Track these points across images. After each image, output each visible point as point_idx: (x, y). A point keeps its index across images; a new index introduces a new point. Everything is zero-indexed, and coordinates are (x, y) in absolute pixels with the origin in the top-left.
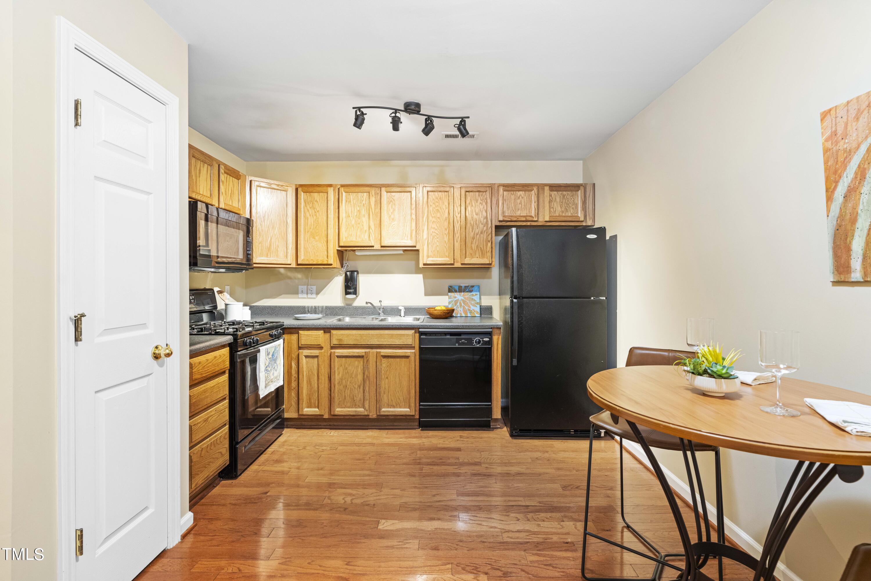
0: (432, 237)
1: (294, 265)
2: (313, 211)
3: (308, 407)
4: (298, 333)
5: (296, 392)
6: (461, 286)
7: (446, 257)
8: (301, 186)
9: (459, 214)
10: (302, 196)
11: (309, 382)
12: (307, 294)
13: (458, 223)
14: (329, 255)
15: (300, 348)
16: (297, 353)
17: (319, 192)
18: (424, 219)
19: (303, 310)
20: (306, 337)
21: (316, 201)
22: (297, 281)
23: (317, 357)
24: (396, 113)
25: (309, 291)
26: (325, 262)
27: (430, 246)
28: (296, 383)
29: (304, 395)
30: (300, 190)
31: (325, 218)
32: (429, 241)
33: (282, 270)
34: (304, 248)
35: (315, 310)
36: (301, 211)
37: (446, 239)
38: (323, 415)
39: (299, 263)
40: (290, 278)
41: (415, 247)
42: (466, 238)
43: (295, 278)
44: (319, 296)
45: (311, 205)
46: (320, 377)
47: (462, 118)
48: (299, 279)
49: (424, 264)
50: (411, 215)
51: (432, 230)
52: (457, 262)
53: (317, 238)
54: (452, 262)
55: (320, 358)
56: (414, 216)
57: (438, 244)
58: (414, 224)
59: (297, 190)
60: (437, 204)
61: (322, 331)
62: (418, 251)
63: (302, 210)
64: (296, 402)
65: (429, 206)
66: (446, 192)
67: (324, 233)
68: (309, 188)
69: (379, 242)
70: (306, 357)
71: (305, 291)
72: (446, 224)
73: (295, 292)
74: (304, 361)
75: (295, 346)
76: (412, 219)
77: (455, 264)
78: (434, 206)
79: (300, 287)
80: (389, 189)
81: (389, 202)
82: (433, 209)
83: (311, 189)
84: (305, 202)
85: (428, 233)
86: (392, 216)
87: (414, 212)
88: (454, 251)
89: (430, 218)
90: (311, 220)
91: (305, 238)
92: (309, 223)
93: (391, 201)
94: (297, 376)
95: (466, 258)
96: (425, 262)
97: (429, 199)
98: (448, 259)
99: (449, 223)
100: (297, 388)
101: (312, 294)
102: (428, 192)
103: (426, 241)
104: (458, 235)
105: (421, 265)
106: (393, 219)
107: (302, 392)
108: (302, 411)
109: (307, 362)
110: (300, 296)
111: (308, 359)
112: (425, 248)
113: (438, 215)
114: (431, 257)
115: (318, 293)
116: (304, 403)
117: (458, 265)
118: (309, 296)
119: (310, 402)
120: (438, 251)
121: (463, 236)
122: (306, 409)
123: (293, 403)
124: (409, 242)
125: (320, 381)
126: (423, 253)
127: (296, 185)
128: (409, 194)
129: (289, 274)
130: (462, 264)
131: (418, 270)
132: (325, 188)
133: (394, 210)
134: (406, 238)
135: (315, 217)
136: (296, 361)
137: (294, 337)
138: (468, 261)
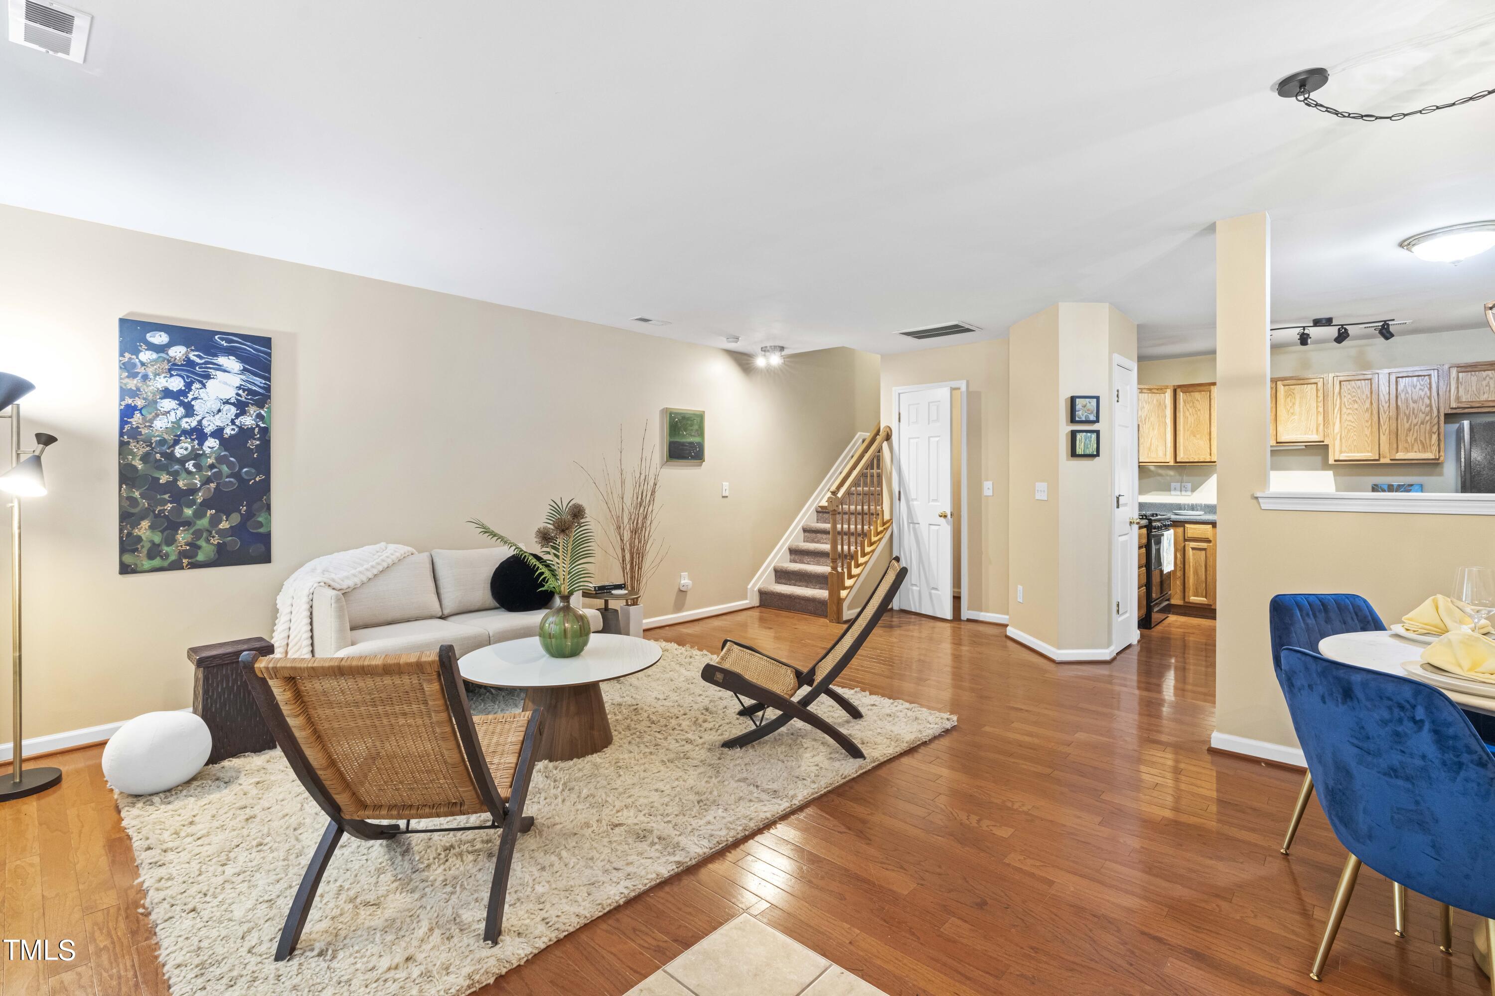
0: (1346, 431)
1: (1172, 463)
2: (1194, 411)
3: (1195, 596)
4: (1184, 527)
5: (1182, 581)
6: (1393, 485)
7: (1368, 452)
8: (1180, 386)
9: (1386, 403)
10: (1181, 396)
11: (1196, 573)
12: (1181, 491)
13: (1385, 413)
14: (1212, 452)
15: (1185, 540)
16: (1183, 545)
17: (1200, 391)
18: (1336, 411)
19: (1180, 507)
20: (1193, 530)
21: (1197, 400)
22: (1168, 478)
23: (1205, 549)
24: (1304, 330)
25: (1183, 489)
26: (1208, 460)
27: (1343, 441)
28: (1182, 573)
29: (1191, 584)
30: (1178, 390)
31: (1208, 416)
32: (1343, 435)
33: (1152, 468)
34: (1184, 446)
35: (1193, 507)
36: (1180, 411)
37: (1367, 432)
38: (1211, 605)
39: (1178, 460)
40: (1160, 475)
41: (1323, 442)
42: (1397, 430)
43: (1167, 475)
44: (1195, 493)
45: (1191, 404)
46: (1208, 568)
47: (1385, 321)
48: (1171, 476)
49: (1335, 461)
50: (1317, 408)
51: (1347, 423)
52: (1385, 457)
53: (1198, 436)
54: (1377, 458)
55: (1208, 551)
56: (1321, 410)
57: (1355, 438)
58: (1321, 418)
59: (1175, 391)
60: (1354, 394)
61: (1211, 526)
62: (1327, 445)
63: (1182, 410)
64: (1182, 590)
65: (1343, 397)
66: (1368, 380)
67: (1206, 431)
68: (1188, 388)
69: (1274, 438)
70: (1193, 549)
71: (1179, 488)
72: (1367, 415)
73: (1167, 488)
74: (1190, 553)
75: (1181, 538)
76: (1318, 412)
77: (1381, 459)
78: (1350, 396)
79: (1173, 485)
80: (1286, 382)
81: (1287, 397)
82: (1348, 401)
83: (1191, 389)
84: (1184, 402)
85: (1341, 427)
86: (1291, 411)
87: (1321, 404)
88: (1379, 445)
89: (1344, 410)
90: (1191, 419)
91: (1184, 436)
92: (1189, 422)
93: (1290, 395)
94: (1182, 566)
95: (1397, 452)
96: (1337, 458)
97: (1342, 390)
98: (1370, 454)
99: (1372, 414)
100: (1182, 577)
101: (1186, 491)
102: (1340, 382)
103: (1339, 435)
104: (1385, 427)
105: (1331, 461)
106: (1292, 414)
107: (1189, 581)
108: (1189, 598)
109: (1194, 554)
110: (1173, 493)
111: (1194, 551)
112: (1337, 442)
113: (1356, 406)
114: (1345, 452)
115: (1193, 490)
116: (1191, 592)
117: (1386, 460)
118: (1183, 493)
119: (1197, 592)
120: (1355, 446)
121: (1394, 426)
122: (1192, 598)
123: (1178, 591)
124: (1314, 437)
125: (1208, 572)
126: (1334, 449)
127: (1174, 386)
128: (1314, 386)
129: (1160, 471)
130: (1391, 460)
131: (1326, 466)
132: (1208, 387)
133: (1294, 404)
134: (1310, 432)
135: (1195, 416)
136: (1182, 552)
137: (1180, 530)
138: (1400, 455)
